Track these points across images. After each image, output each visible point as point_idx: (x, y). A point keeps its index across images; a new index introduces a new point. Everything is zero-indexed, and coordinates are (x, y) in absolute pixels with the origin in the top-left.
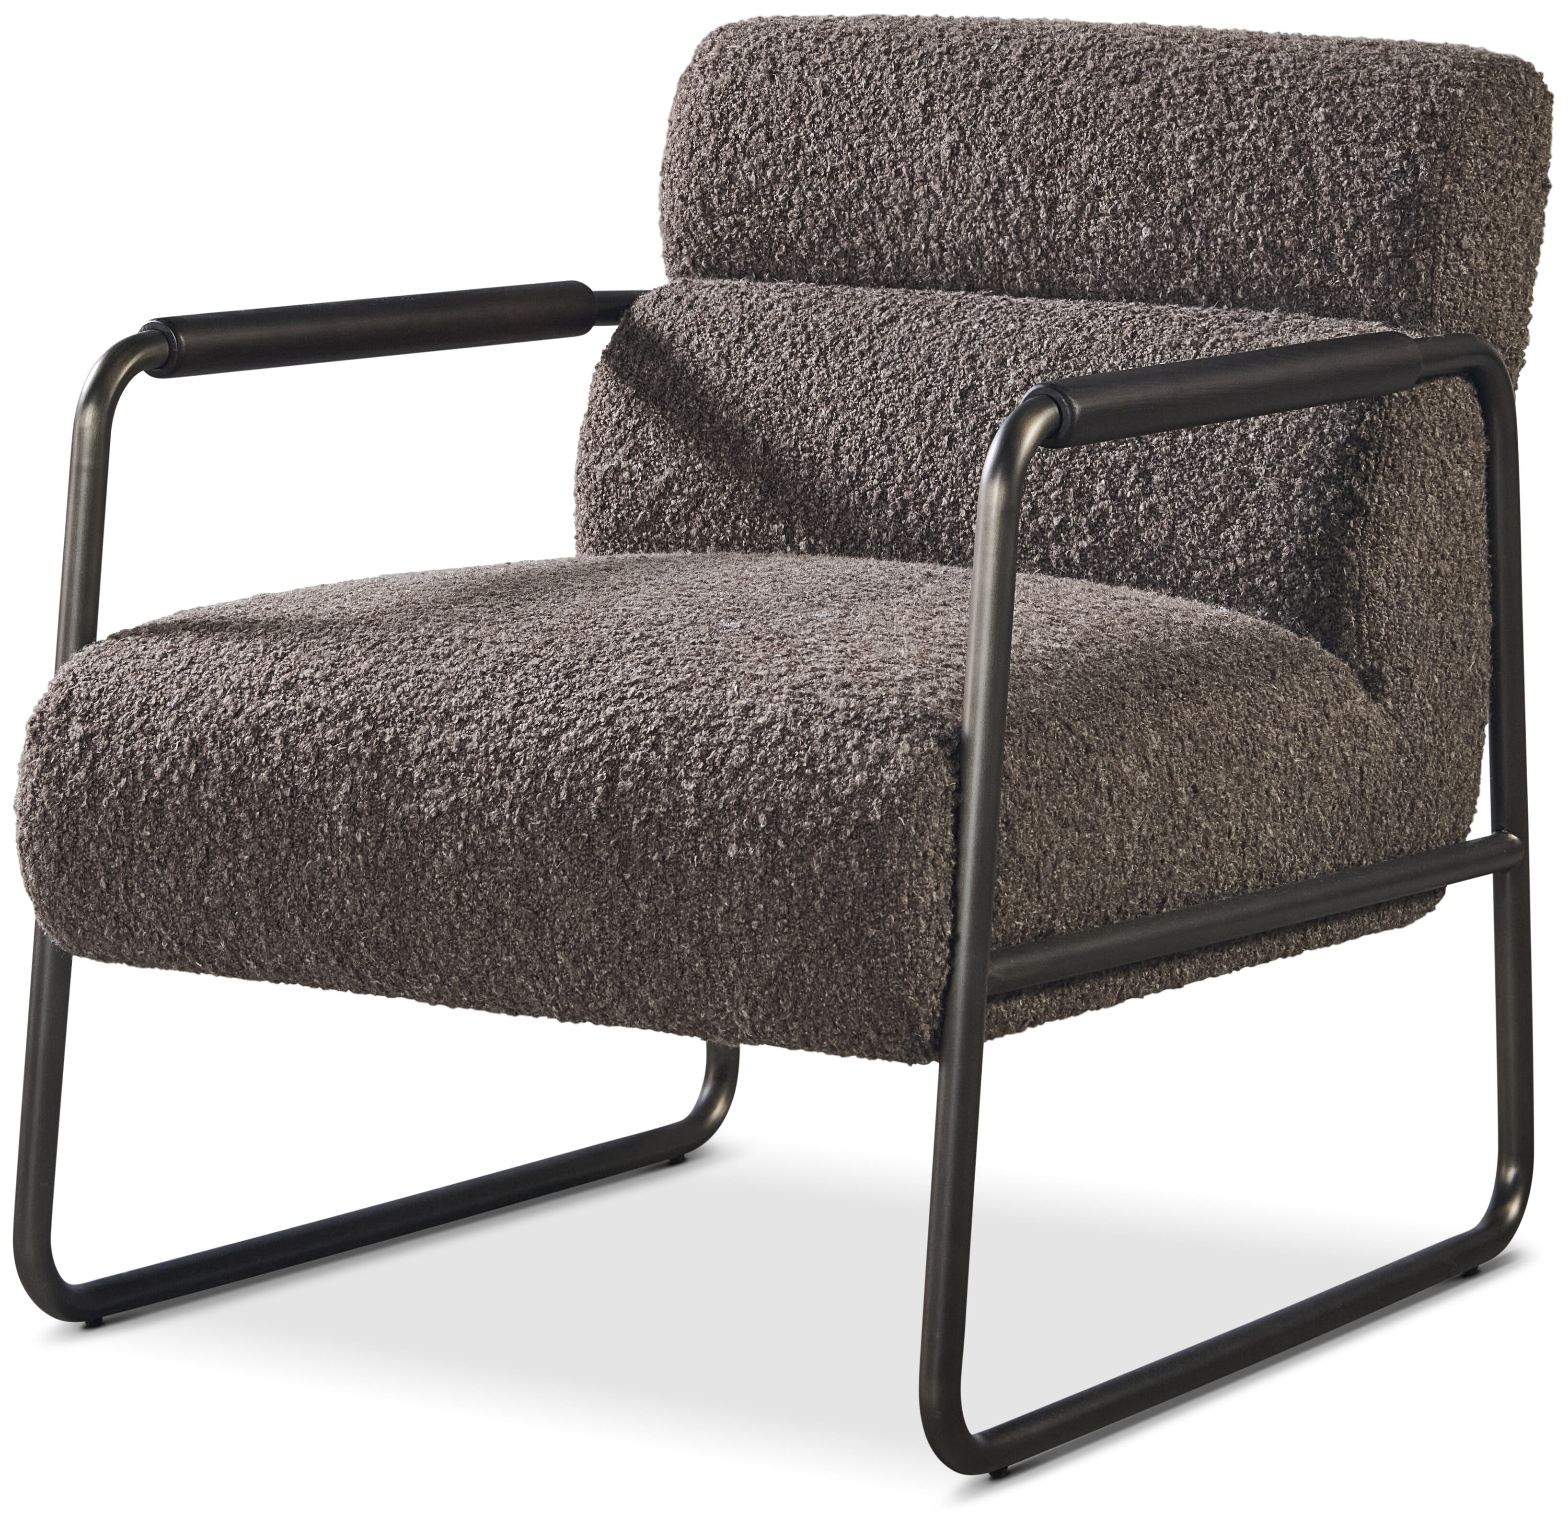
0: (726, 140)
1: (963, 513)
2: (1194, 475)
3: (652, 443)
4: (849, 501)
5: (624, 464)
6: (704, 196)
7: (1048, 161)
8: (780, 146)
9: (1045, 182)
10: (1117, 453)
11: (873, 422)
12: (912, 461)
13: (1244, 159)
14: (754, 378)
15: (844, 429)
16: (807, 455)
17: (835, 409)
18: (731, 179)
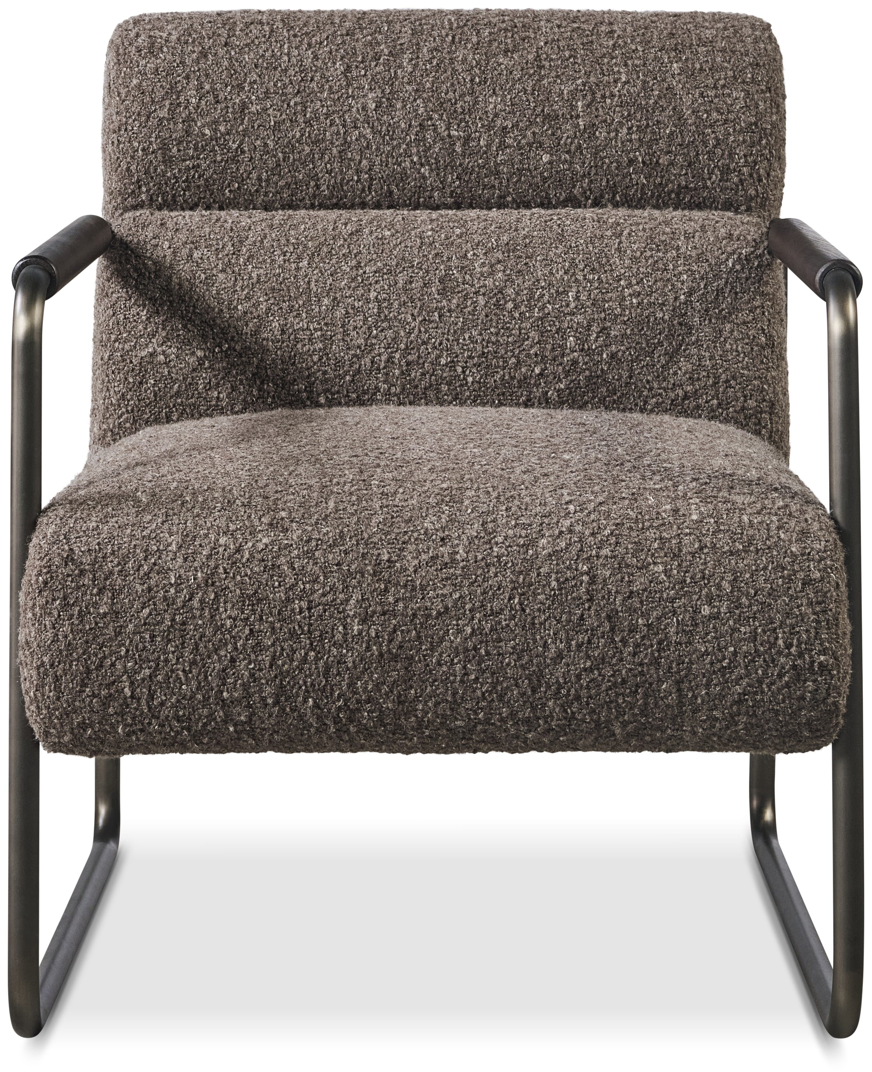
0: (179, 105)
1: (459, 370)
2: (643, 329)
3: (181, 332)
4: (360, 365)
5: (159, 349)
6: (164, 147)
7: (460, 110)
8: (227, 107)
9: (459, 125)
10: (579, 317)
11: (370, 306)
12: (410, 333)
13: (621, 103)
14: (259, 280)
15: (347, 313)
16: (319, 333)
17: (335, 298)
18: (188, 133)
